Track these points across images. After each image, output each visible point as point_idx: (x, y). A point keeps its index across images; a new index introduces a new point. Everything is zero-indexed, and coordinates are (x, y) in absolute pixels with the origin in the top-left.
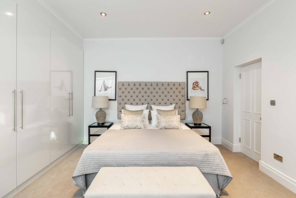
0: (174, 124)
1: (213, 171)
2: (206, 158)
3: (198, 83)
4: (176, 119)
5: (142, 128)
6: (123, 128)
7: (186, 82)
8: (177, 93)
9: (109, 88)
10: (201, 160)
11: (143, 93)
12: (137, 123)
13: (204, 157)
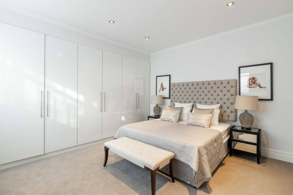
0: (200, 122)
1: (187, 162)
2: (184, 149)
3: (256, 79)
4: (204, 117)
5: (174, 122)
6: (161, 120)
7: (238, 79)
8: (225, 91)
9: (165, 89)
10: (179, 149)
11: (190, 92)
12: (170, 117)
13: (183, 148)
